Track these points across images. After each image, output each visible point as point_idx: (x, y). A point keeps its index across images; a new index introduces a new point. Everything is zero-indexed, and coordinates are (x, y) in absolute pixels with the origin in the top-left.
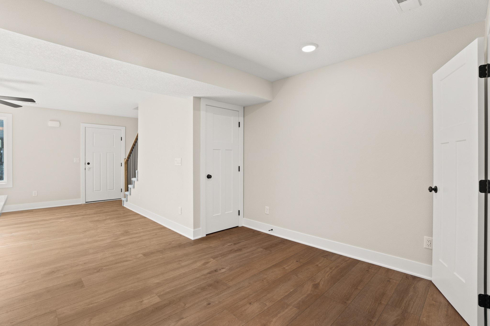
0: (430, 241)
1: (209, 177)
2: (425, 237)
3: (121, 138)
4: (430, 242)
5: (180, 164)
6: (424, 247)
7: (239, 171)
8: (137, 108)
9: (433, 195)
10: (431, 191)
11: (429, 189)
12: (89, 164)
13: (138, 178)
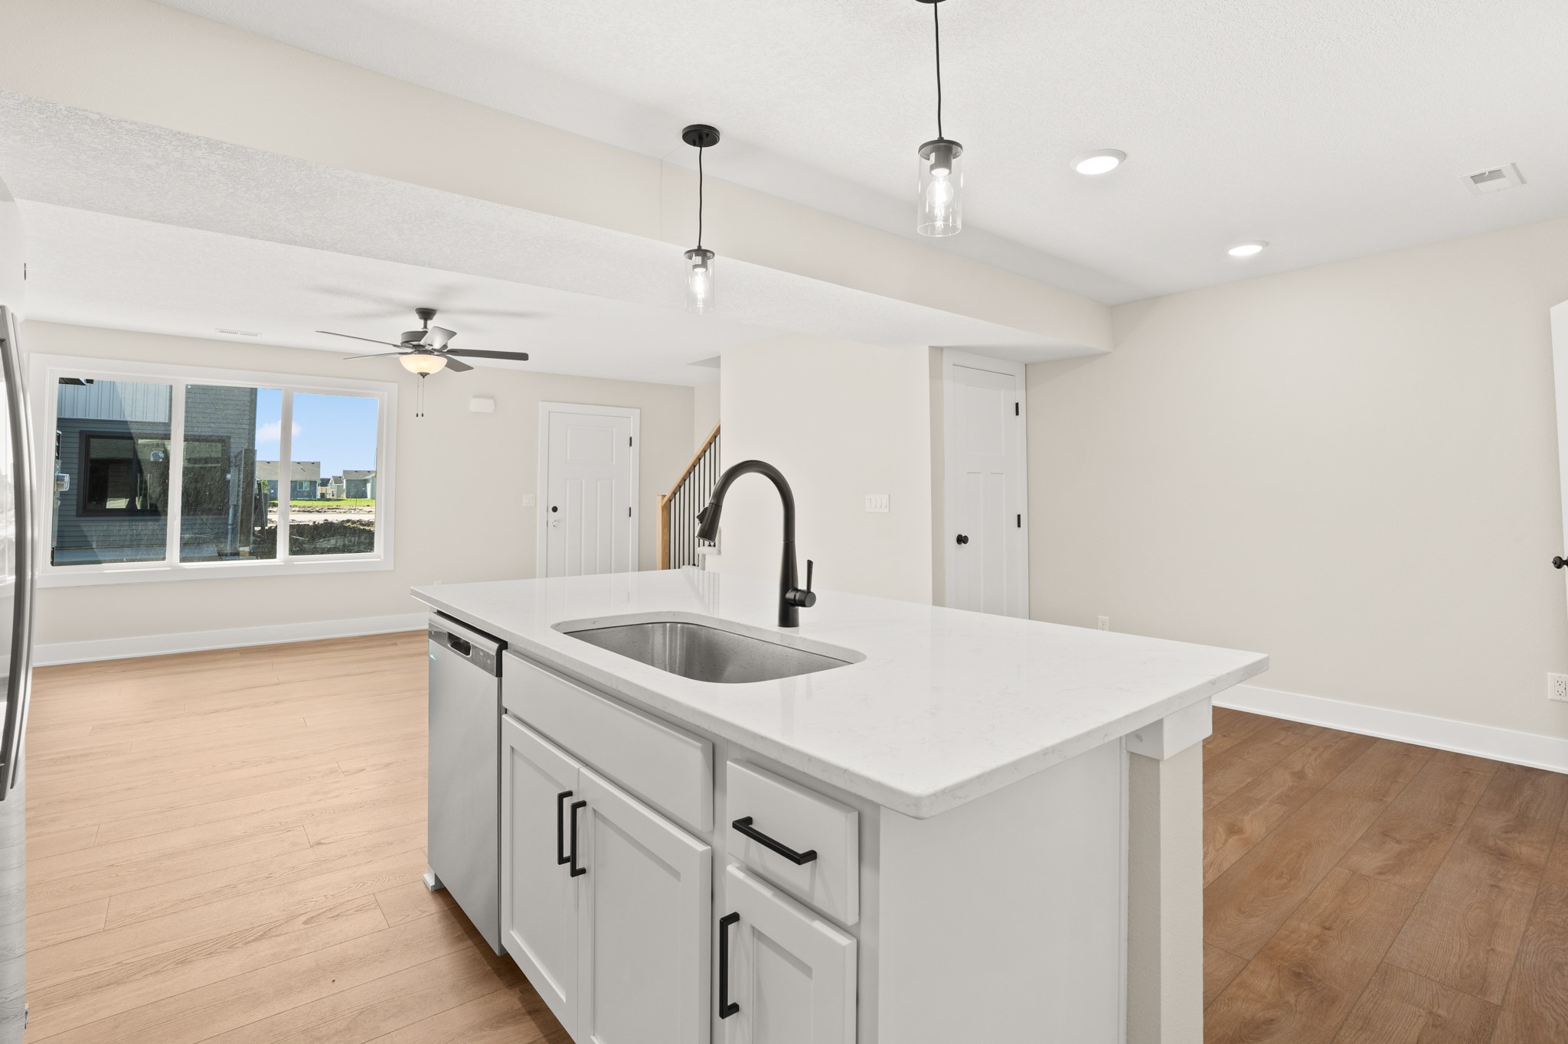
0: (1564, 682)
1: (962, 540)
2: (1549, 674)
3: (631, 438)
4: (1563, 685)
5: (887, 510)
6: (1550, 697)
7: (1019, 526)
8: (715, 362)
9: (1564, 577)
10: (1559, 567)
11: (1555, 563)
12: (555, 509)
13: (720, 547)
